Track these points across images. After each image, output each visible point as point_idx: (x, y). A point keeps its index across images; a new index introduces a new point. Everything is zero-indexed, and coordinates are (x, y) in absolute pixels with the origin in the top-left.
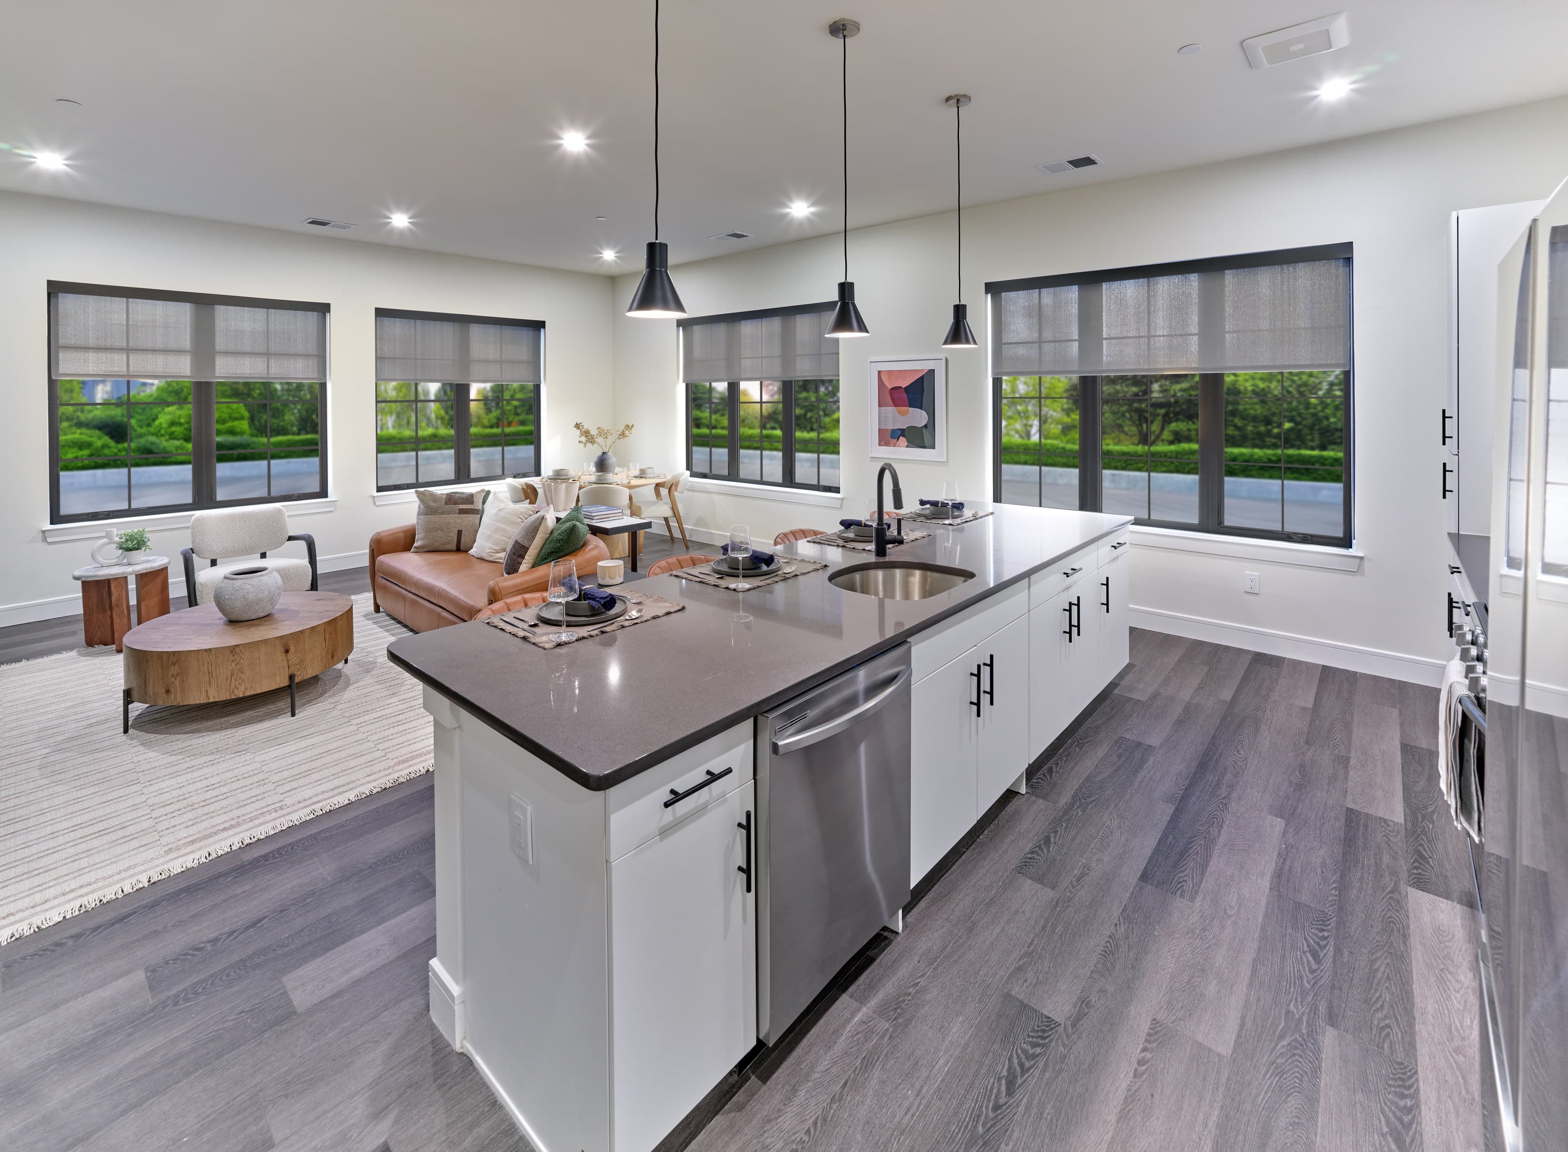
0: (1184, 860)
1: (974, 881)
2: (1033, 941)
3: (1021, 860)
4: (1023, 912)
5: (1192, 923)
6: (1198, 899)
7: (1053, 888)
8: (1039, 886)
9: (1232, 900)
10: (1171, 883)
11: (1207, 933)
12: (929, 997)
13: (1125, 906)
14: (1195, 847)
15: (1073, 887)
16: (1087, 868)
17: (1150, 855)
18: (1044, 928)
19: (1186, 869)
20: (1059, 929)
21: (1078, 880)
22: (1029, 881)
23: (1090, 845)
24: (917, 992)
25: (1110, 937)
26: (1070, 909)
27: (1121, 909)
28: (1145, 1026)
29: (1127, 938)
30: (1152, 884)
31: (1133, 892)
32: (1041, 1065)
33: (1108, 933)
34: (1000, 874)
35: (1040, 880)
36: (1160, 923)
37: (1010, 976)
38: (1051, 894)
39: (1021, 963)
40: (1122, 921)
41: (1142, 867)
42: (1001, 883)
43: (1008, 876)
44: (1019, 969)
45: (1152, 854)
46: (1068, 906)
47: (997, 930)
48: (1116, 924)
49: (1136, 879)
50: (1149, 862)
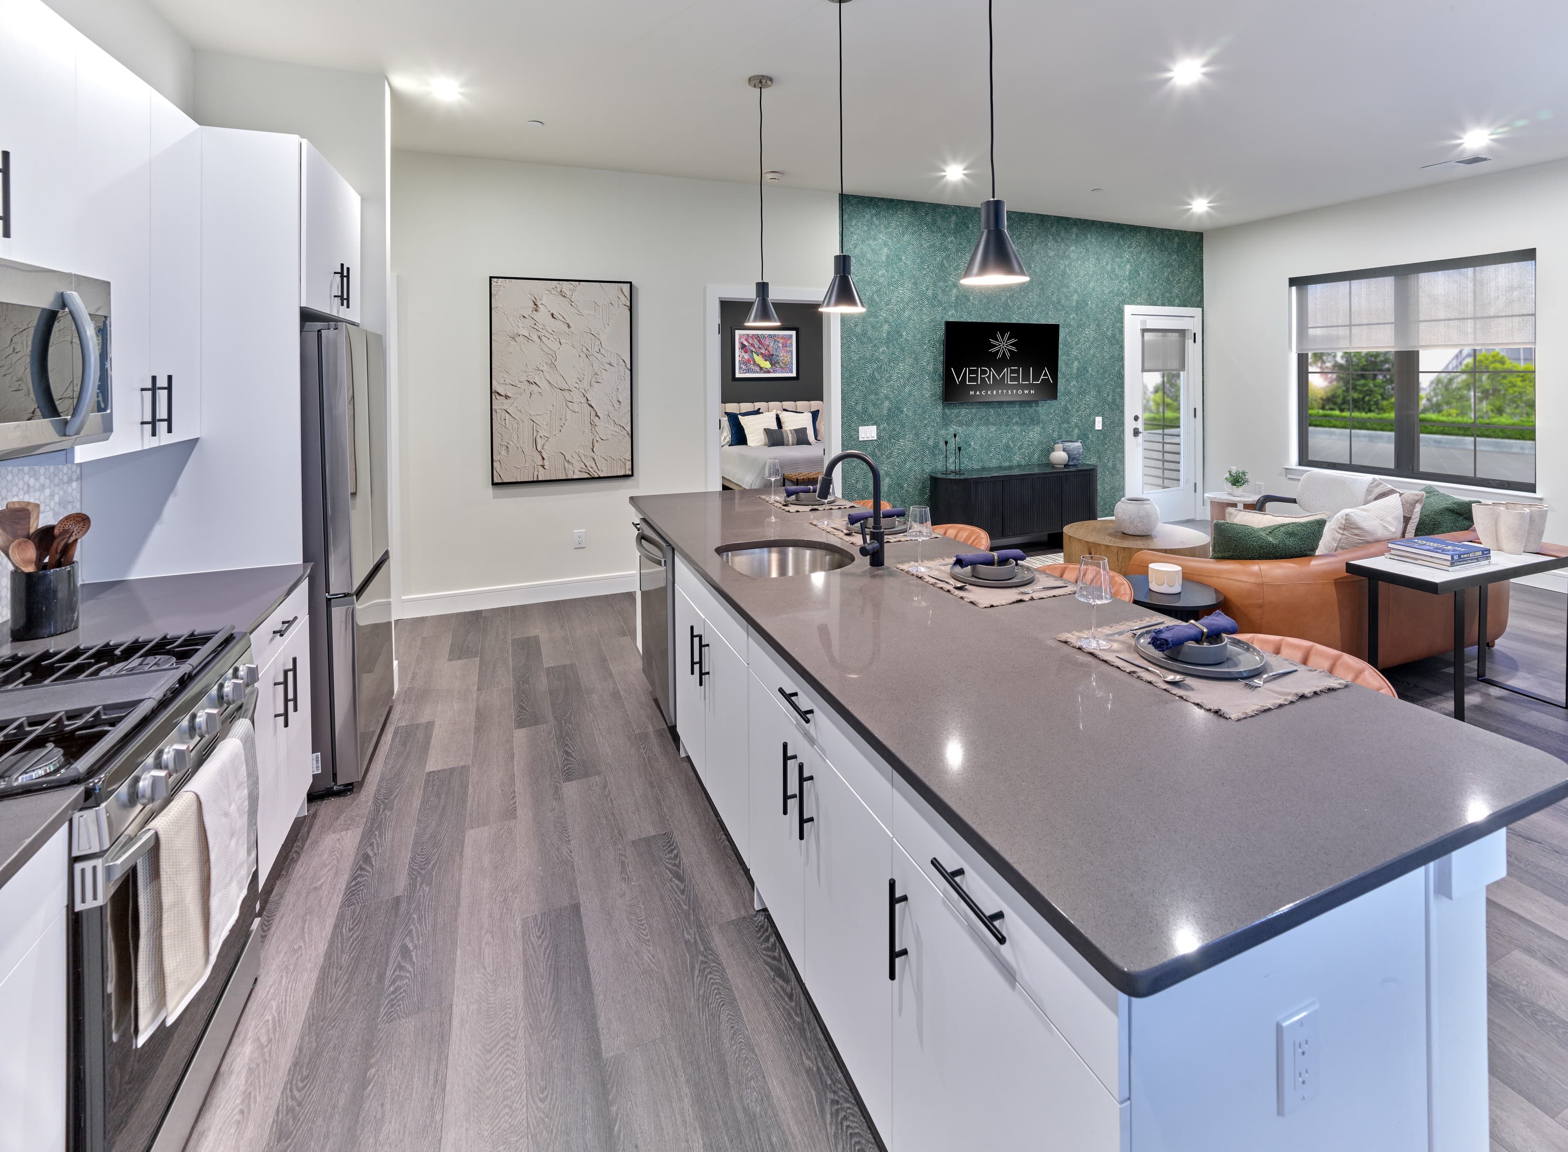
0: (551, 965)
1: (685, 806)
2: (612, 803)
3: (676, 843)
4: (634, 813)
5: (516, 898)
6: (520, 927)
7: (633, 842)
8: (643, 836)
9: (489, 954)
10: (550, 923)
11: (502, 899)
12: (633, 749)
13: (574, 870)
14: (548, 998)
15: (621, 855)
16: (627, 880)
17: (587, 942)
18: (613, 814)
19: (544, 954)
20: (604, 821)
21: (623, 862)
22: (653, 834)
23: (643, 904)
24: (640, 747)
25: (569, 841)
26: (608, 838)
27: (575, 866)
28: (519, 812)
29: (558, 849)
30: (566, 908)
31: (576, 887)
32: (560, 766)
33: (572, 842)
34: (676, 823)
35: (648, 840)
36: (541, 878)
37: (606, 781)
38: (631, 837)
39: (607, 790)
40: (569, 858)
41: (585, 920)
42: (668, 817)
43: (670, 825)
44: (605, 787)
45: (585, 945)
46: (612, 838)
47: (637, 794)
48: (571, 852)
49: (581, 902)
50: (582, 932)
